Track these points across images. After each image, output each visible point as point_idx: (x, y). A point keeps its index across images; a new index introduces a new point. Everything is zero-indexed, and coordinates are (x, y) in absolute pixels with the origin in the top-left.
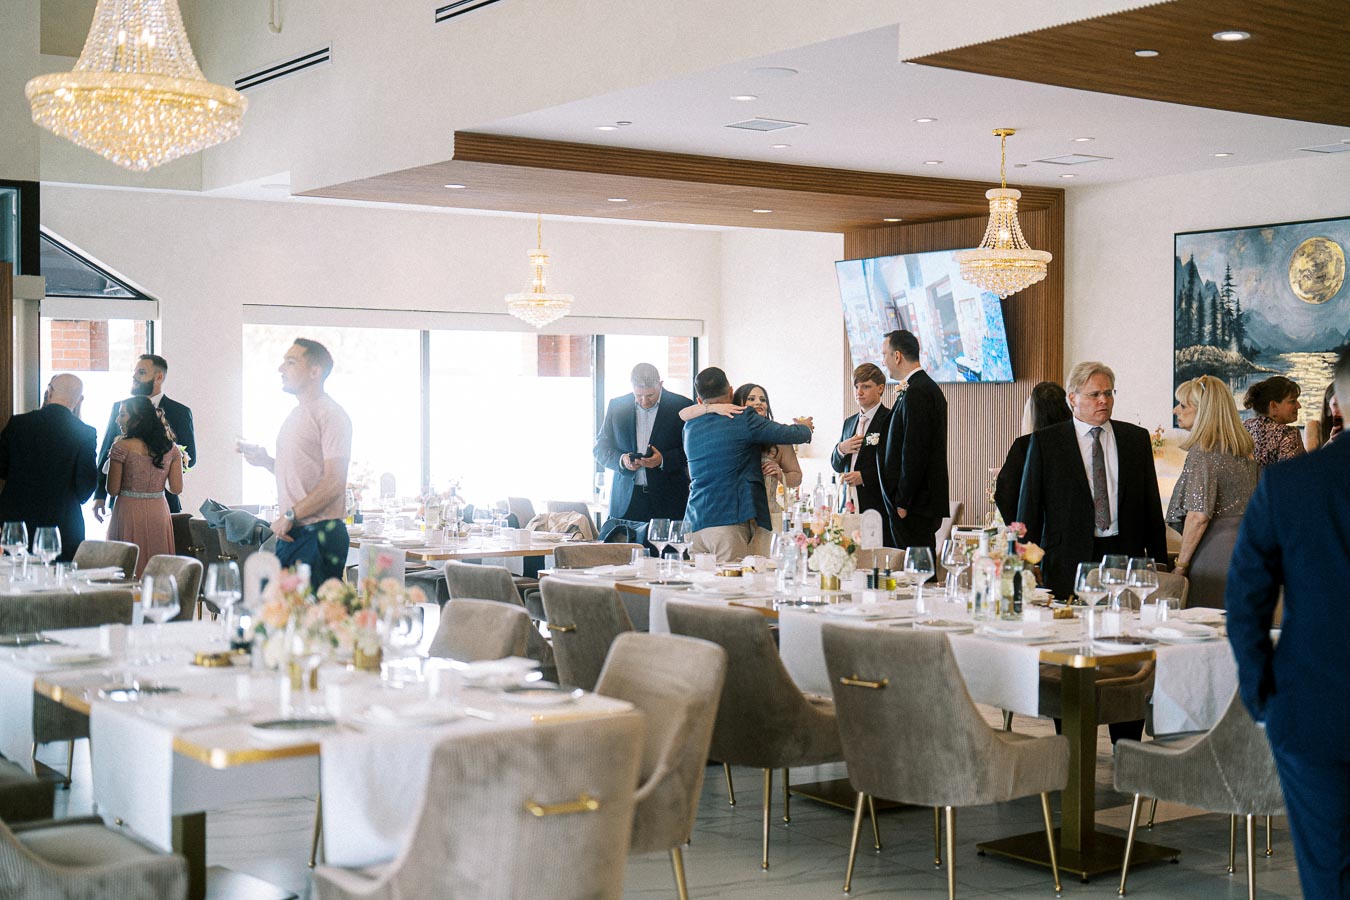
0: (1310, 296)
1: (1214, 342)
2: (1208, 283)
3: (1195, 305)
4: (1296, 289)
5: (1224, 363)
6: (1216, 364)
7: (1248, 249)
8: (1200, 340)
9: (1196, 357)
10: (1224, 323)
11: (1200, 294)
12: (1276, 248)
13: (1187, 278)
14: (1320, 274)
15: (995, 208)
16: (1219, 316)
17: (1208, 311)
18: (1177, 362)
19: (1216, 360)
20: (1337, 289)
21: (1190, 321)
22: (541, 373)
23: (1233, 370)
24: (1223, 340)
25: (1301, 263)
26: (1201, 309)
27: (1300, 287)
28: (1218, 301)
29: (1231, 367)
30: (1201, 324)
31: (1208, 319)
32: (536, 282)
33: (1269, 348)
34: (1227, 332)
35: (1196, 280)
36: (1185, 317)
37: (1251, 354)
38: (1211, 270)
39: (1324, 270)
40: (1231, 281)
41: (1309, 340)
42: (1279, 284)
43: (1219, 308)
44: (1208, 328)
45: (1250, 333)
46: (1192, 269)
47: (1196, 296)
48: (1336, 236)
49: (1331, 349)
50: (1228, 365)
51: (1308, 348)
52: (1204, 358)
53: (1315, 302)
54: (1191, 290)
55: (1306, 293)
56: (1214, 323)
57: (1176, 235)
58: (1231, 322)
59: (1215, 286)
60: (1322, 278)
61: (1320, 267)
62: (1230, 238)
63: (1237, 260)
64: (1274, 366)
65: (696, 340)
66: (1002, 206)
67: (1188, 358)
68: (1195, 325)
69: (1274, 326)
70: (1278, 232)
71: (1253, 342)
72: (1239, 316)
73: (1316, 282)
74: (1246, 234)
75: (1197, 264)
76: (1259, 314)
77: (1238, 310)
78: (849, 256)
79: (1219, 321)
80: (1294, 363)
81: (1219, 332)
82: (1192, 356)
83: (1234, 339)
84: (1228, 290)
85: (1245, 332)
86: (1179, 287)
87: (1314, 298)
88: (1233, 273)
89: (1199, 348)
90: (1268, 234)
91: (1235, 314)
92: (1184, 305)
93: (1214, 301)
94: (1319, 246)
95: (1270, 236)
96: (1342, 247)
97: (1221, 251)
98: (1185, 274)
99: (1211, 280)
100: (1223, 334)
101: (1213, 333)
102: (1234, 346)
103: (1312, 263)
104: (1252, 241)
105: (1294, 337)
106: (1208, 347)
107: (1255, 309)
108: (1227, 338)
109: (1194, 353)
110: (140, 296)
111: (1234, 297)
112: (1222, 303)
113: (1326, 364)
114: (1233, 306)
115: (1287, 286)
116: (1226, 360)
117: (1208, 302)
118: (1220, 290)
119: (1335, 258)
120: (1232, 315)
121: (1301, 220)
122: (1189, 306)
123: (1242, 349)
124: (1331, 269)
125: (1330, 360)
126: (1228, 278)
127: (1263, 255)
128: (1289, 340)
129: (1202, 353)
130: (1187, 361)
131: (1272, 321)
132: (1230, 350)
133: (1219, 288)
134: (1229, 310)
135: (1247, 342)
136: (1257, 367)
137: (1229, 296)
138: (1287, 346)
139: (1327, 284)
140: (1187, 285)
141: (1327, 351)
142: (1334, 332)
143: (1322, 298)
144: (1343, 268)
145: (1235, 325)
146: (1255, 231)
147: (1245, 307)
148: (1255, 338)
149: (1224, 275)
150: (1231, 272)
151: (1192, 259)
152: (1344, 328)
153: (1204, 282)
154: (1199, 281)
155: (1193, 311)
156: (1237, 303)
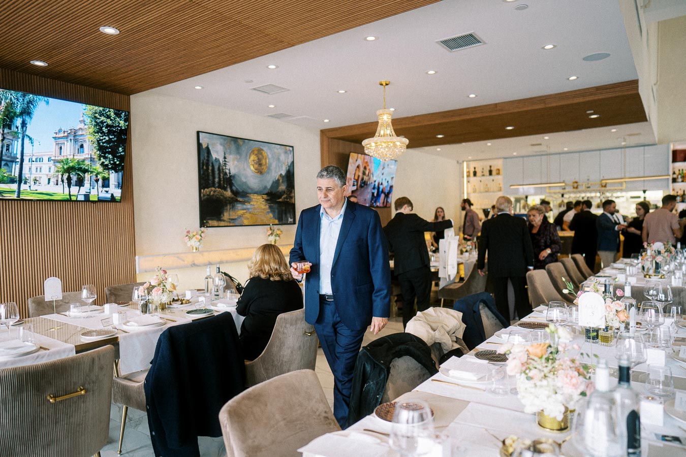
1: (219, 187)
2: (216, 159)
3: (210, 168)
4: (252, 168)
6: (221, 197)
7: (233, 147)
8: (213, 186)
9: (212, 193)
11: (212, 163)
12: (244, 149)
13: (206, 155)
14: (260, 163)
16: (222, 175)
17: (217, 172)
18: (201, 196)
19: (221, 195)
20: (266, 170)
21: (208, 175)
25: (253, 157)
26: (213, 170)
27: (254, 167)
28: (221, 168)
29: (228, 199)
30: (214, 178)
31: (217, 176)
33: (243, 191)
34: (225, 183)
35: (210, 156)
36: (204, 174)
37: (236, 193)
38: (217, 152)
40: (226, 160)
41: (257, 189)
42: (245, 165)
43: (221, 171)
44: (217, 180)
45: (235, 185)
46: (208, 151)
48: (265, 149)
49: (265, 193)
50: (226, 198)
51: (256, 193)
52: (215, 194)
53: (259, 174)
54: (208, 160)
55: (256, 170)
57: (199, 131)
58: (226, 178)
59: (219, 160)
60: (261, 165)
61: (260, 160)
62: (225, 140)
63: (229, 151)
64: (245, 199)
67: (208, 193)
68: (211, 178)
69: (245, 182)
70: (244, 142)
71: (237, 189)
72: (230, 176)
73: (258, 166)
74: (232, 140)
75: (210, 148)
76: (238, 176)
77: (230, 173)
79: (221, 177)
80: (253, 198)
81: (222, 182)
82: (210, 193)
83: (228, 187)
84: (225, 164)
85: (233, 183)
86: (202, 158)
87: (258, 172)
88: (227, 156)
89: (213, 189)
90: (239, 140)
91: (229, 175)
92: (205, 167)
93: (219, 168)
94: (259, 152)
95: (241, 143)
96: (266, 154)
97: (221, 144)
98: (203, 154)
99: (217, 157)
100: (224, 182)
101: (219, 183)
102: (229, 190)
103: (257, 158)
104: (234, 143)
105: (252, 188)
106: (217, 189)
107: (237, 174)
108: (225, 186)
111: (228, 167)
112: (223, 169)
113: (263, 200)
114: (227, 171)
115: (249, 166)
116: (225, 196)
117: (216, 168)
118: (221, 163)
119: (265, 158)
120: (227, 175)
121: (253, 139)
122: (208, 168)
123: (232, 191)
124: (263, 162)
125: (265, 198)
126: (225, 158)
127: (238, 148)
128: (249, 188)
129: (214, 192)
130: (208, 195)
131: (244, 180)
132: (227, 191)
134: (226, 173)
135: (234, 188)
136: (239, 199)
137: (225, 166)
138: (250, 191)
139: (263, 167)
140: (206, 158)
141: (264, 194)
142: (266, 187)
144: (267, 162)
145: (228, 181)
146: (235, 139)
147: (233, 172)
148: (238, 188)
149: (223, 157)
150: (226, 156)
151: (208, 146)
152: (269, 186)
153: (214, 159)
154: (212, 157)
155: (210, 171)
156: (229, 170)
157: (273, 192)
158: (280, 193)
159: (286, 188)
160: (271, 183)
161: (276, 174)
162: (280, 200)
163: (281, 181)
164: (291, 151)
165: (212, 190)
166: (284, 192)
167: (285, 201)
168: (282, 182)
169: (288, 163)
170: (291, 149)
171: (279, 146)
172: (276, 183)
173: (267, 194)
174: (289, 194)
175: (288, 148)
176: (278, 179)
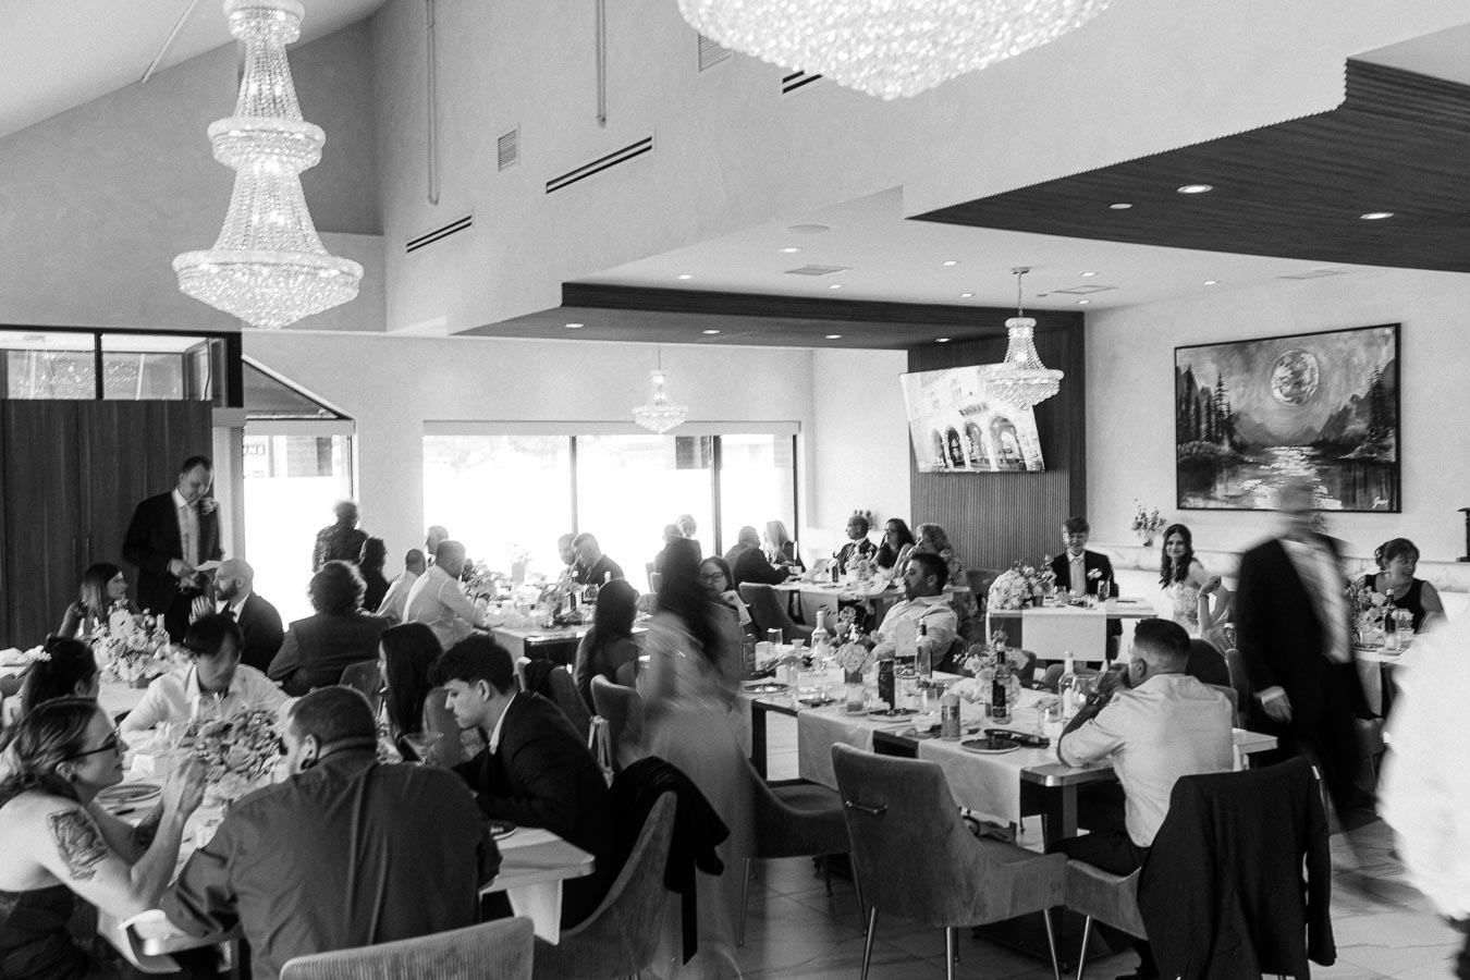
0: (1289, 399)
1: (1209, 438)
2: (1203, 389)
3: (1193, 407)
4: (1277, 393)
5: (1217, 456)
6: (1212, 457)
7: (1237, 360)
8: (1197, 437)
9: (1195, 450)
10: (1217, 421)
11: (1197, 398)
12: (1259, 360)
13: (1186, 385)
14: (1298, 380)
15: (1014, 334)
16: (1213, 417)
17: (1204, 412)
18: (1179, 455)
19: (1211, 453)
20: (1312, 393)
21: (1189, 421)
22: (679, 466)
23: (1227, 462)
24: (1217, 437)
25: (1281, 372)
26: (1198, 411)
27: (1281, 391)
28: (1212, 404)
29: (1223, 459)
30: (1198, 424)
31: (1204, 419)
32: (657, 397)
33: (1255, 443)
34: (1220, 430)
35: (1194, 386)
36: (1185, 417)
37: (1241, 448)
38: (1205, 377)
39: (1300, 378)
40: (1222, 387)
41: (1289, 436)
42: (1262, 390)
43: (1212, 409)
44: (1204, 426)
45: (1239, 431)
46: (1189, 377)
47: (1193, 399)
48: (1310, 348)
49: (1308, 444)
50: (1222, 457)
51: (1290, 443)
52: (1201, 451)
53: (1293, 404)
54: (1189, 394)
55: (1286, 396)
56: (1209, 422)
57: (1176, 349)
58: (1223, 421)
59: (1209, 391)
60: (1299, 384)
61: (1297, 374)
62: (1220, 352)
63: (1227, 369)
65: (795, 437)
66: (1021, 332)
67: (1189, 451)
68: (1193, 423)
69: (1260, 425)
70: (1260, 345)
71: (1242, 438)
72: (1230, 417)
73: (1293, 388)
74: (1233, 348)
75: (1194, 372)
76: (1247, 415)
77: (1229, 411)
78: (911, 369)
79: (1213, 420)
81: (1213, 429)
82: (1191, 450)
83: (1226, 436)
84: (1220, 395)
85: (1235, 430)
86: (1179, 393)
87: (1293, 401)
88: (1224, 380)
89: (1197, 443)
90: (1252, 347)
91: (1226, 414)
92: (1183, 407)
93: (1208, 406)
94: (1296, 356)
95: (1254, 349)
96: (1315, 357)
97: (1213, 361)
98: (1185, 380)
99: (1206, 386)
100: (1217, 430)
101: (1208, 430)
102: (1226, 442)
103: (1290, 372)
104: (1239, 353)
105: (1276, 434)
106: (1204, 442)
107: (1243, 410)
108: (1220, 435)
109: (1193, 446)
110: (341, 417)
111: (1225, 401)
112: (1215, 406)
114: (1224, 408)
115: (1269, 392)
116: (1220, 453)
117: (1204, 404)
118: (1213, 395)
119: (1309, 367)
120: (1224, 415)
121: (1281, 335)
122: (1188, 407)
123: (1232, 444)
124: (1306, 377)
126: (1220, 384)
127: (1248, 365)
128: (1270, 435)
129: (1199, 447)
130: (1188, 454)
131: (1257, 419)
132: (1224, 444)
133: (1213, 393)
134: (1221, 411)
135: (1237, 438)
136: (1246, 458)
137: (1221, 400)
138: (1270, 441)
139: (1303, 389)
140: (1186, 391)
141: (1304, 446)
143: (1299, 401)
144: (1317, 376)
145: (1226, 424)
146: (1241, 345)
147: (1235, 408)
148: (1244, 435)
149: (1216, 382)
150: (1222, 379)
151: (1190, 369)
152: (1319, 426)
153: (1200, 388)
154: (1196, 387)
155: (1192, 412)
156: (1228, 405)
157: (1331, 439)
158: (1352, 439)
159: (1368, 427)
160: (1324, 419)
161: (1339, 399)
162: (1351, 456)
163: (1354, 412)
164: (1386, 338)
165: (1194, 446)
166: (1363, 437)
167: (1364, 458)
168: (1358, 414)
169: (1377, 367)
170: (1388, 331)
171: (1349, 333)
172: (1341, 418)
173: (1315, 445)
174: (1378, 440)
175: (1376, 331)
176: (1345, 409)
